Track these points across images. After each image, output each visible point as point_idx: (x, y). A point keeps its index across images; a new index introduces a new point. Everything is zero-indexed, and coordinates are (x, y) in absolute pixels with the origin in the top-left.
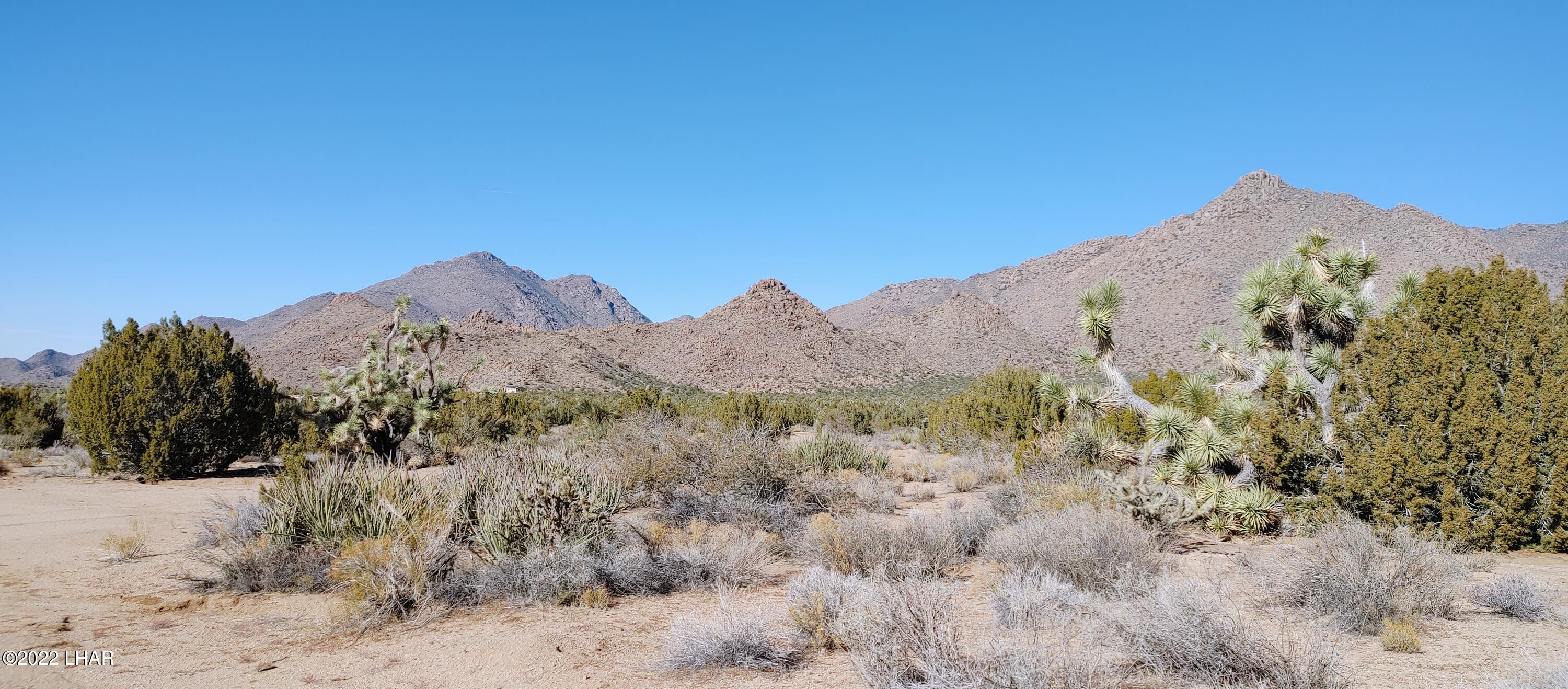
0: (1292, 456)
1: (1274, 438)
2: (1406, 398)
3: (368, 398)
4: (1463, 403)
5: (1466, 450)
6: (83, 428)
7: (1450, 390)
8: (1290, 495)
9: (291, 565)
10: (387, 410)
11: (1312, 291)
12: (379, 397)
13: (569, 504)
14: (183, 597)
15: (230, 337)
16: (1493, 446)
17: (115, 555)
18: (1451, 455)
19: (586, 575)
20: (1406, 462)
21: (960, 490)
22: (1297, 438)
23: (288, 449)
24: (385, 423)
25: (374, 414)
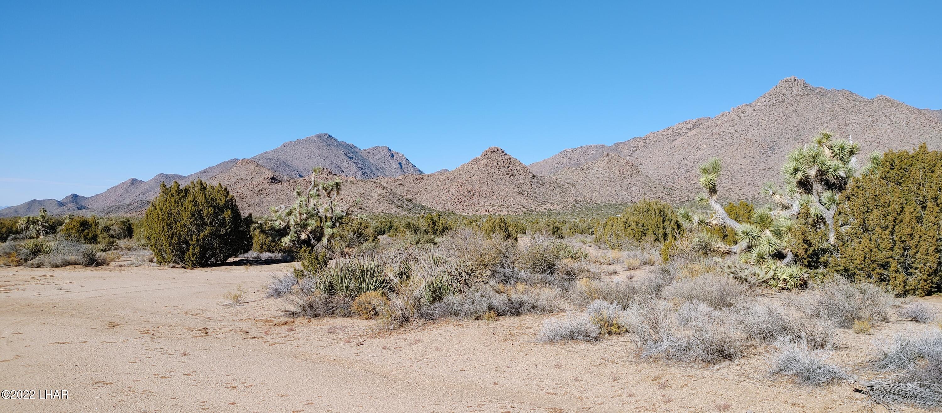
0: (813, 249)
1: (804, 240)
2: (873, 218)
3: (299, 223)
4: (902, 221)
5: (903, 245)
6: (153, 240)
7: (895, 214)
8: (812, 269)
9: (331, 305)
10: (309, 228)
11: (824, 163)
12: (304, 222)
13: (470, 274)
14: (284, 319)
15: (227, 190)
16: (916, 243)
17: (230, 302)
18: (895, 248)
20: (871, 251)
21: (630, 269)
22: (816, 239)
23: (305, 250)
24: (309, 236)
25: (302, 231)
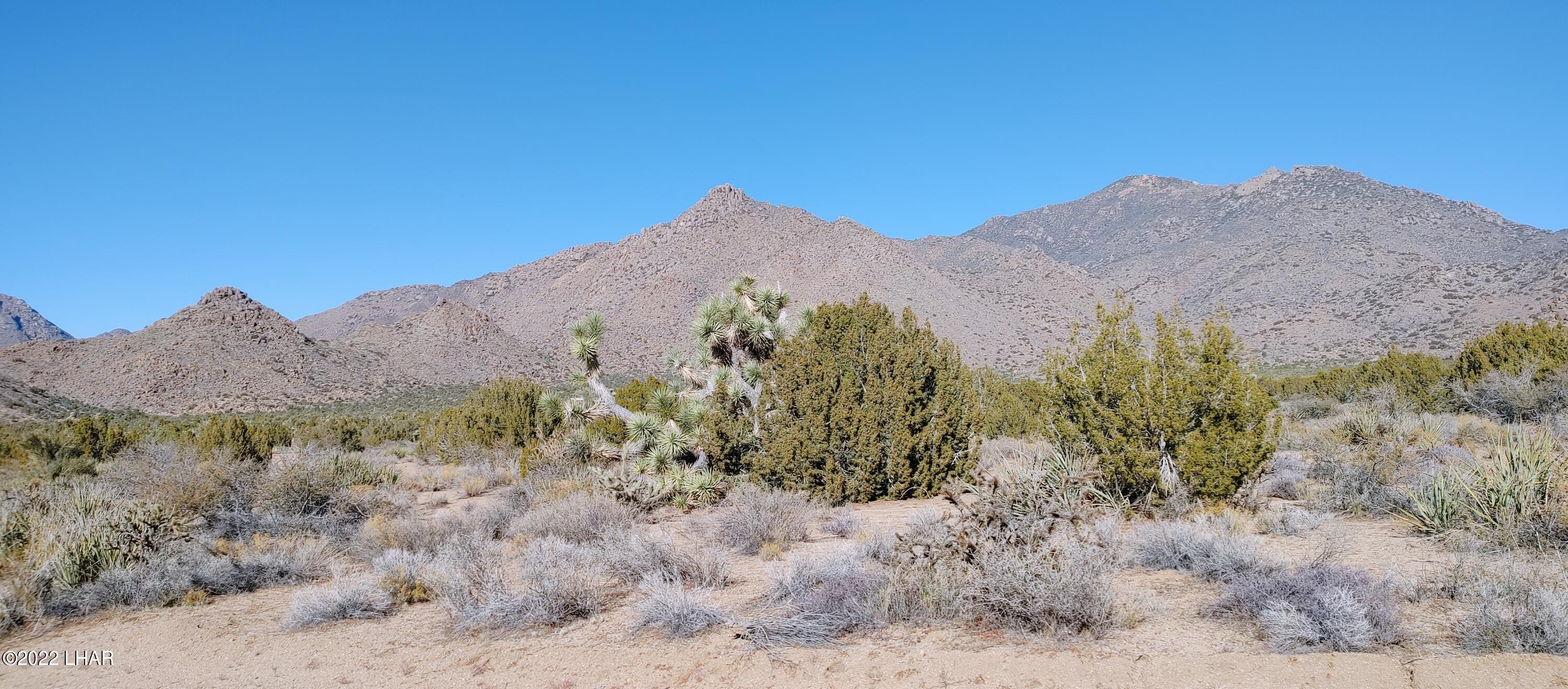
0: (731, 445)
1: (718, 433)
2: (803, 397)
4: (837, 402)
5: (840, 433)
7: (829, 391)
8: (730, 475)
11: (745, 320)
13: (157, 526)
16: (855, 430)
18: (832, 438)
19: (186, 581)
20: (801, 443)
21: (470, 495)
22: (734, 430)
